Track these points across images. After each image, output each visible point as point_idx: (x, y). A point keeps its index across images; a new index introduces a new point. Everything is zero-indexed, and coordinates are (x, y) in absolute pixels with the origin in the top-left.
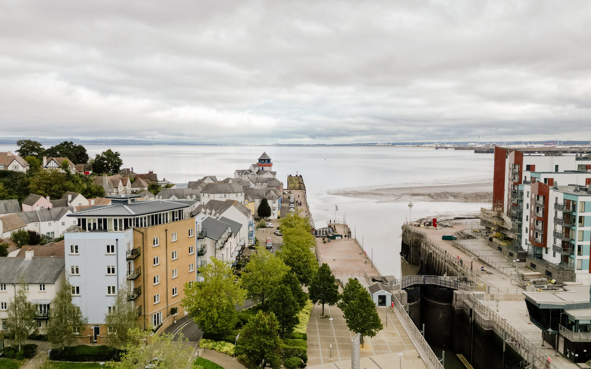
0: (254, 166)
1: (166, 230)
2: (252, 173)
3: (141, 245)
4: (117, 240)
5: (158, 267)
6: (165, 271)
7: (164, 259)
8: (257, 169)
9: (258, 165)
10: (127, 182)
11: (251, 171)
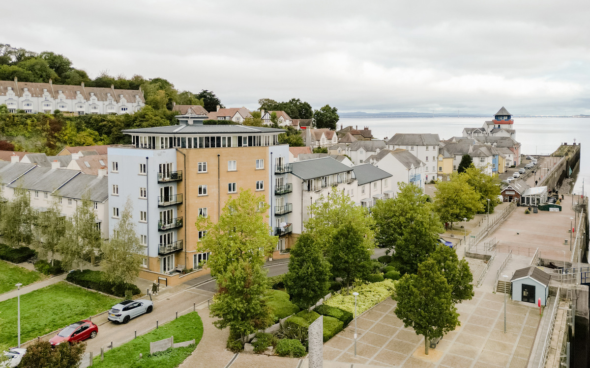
0: (488, 123)
1: (219, 156)
2: (484, 132)
3: (183, 169)
4: (147, 158)
5: (205, 198)
6: (216, 205)
7: (216, 190)
8: (492, 127)
9: (494, 122)
10: (332, 136)
11: (483, 130)
